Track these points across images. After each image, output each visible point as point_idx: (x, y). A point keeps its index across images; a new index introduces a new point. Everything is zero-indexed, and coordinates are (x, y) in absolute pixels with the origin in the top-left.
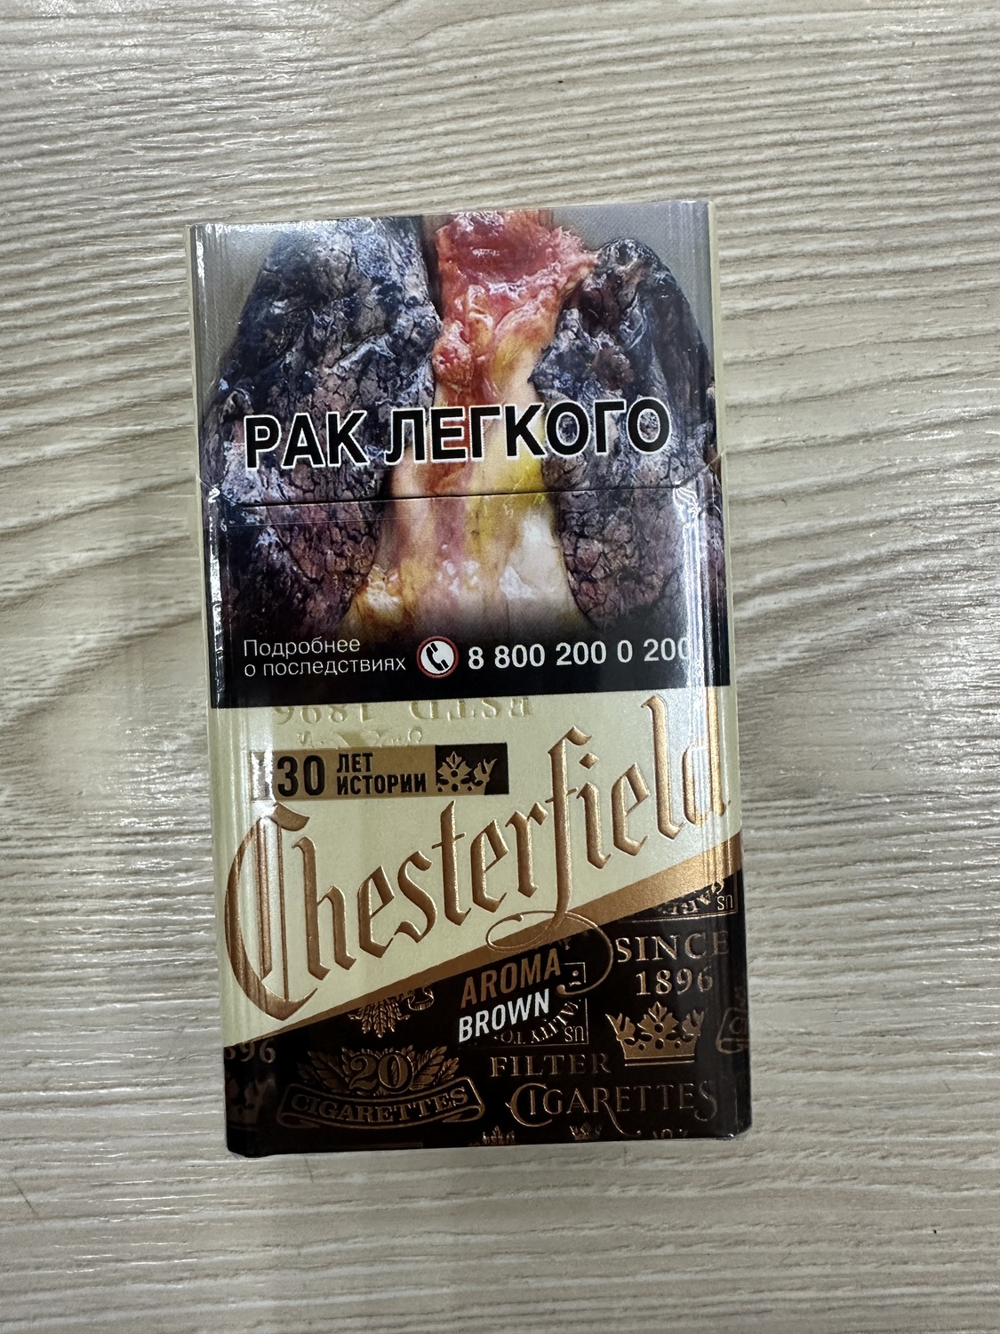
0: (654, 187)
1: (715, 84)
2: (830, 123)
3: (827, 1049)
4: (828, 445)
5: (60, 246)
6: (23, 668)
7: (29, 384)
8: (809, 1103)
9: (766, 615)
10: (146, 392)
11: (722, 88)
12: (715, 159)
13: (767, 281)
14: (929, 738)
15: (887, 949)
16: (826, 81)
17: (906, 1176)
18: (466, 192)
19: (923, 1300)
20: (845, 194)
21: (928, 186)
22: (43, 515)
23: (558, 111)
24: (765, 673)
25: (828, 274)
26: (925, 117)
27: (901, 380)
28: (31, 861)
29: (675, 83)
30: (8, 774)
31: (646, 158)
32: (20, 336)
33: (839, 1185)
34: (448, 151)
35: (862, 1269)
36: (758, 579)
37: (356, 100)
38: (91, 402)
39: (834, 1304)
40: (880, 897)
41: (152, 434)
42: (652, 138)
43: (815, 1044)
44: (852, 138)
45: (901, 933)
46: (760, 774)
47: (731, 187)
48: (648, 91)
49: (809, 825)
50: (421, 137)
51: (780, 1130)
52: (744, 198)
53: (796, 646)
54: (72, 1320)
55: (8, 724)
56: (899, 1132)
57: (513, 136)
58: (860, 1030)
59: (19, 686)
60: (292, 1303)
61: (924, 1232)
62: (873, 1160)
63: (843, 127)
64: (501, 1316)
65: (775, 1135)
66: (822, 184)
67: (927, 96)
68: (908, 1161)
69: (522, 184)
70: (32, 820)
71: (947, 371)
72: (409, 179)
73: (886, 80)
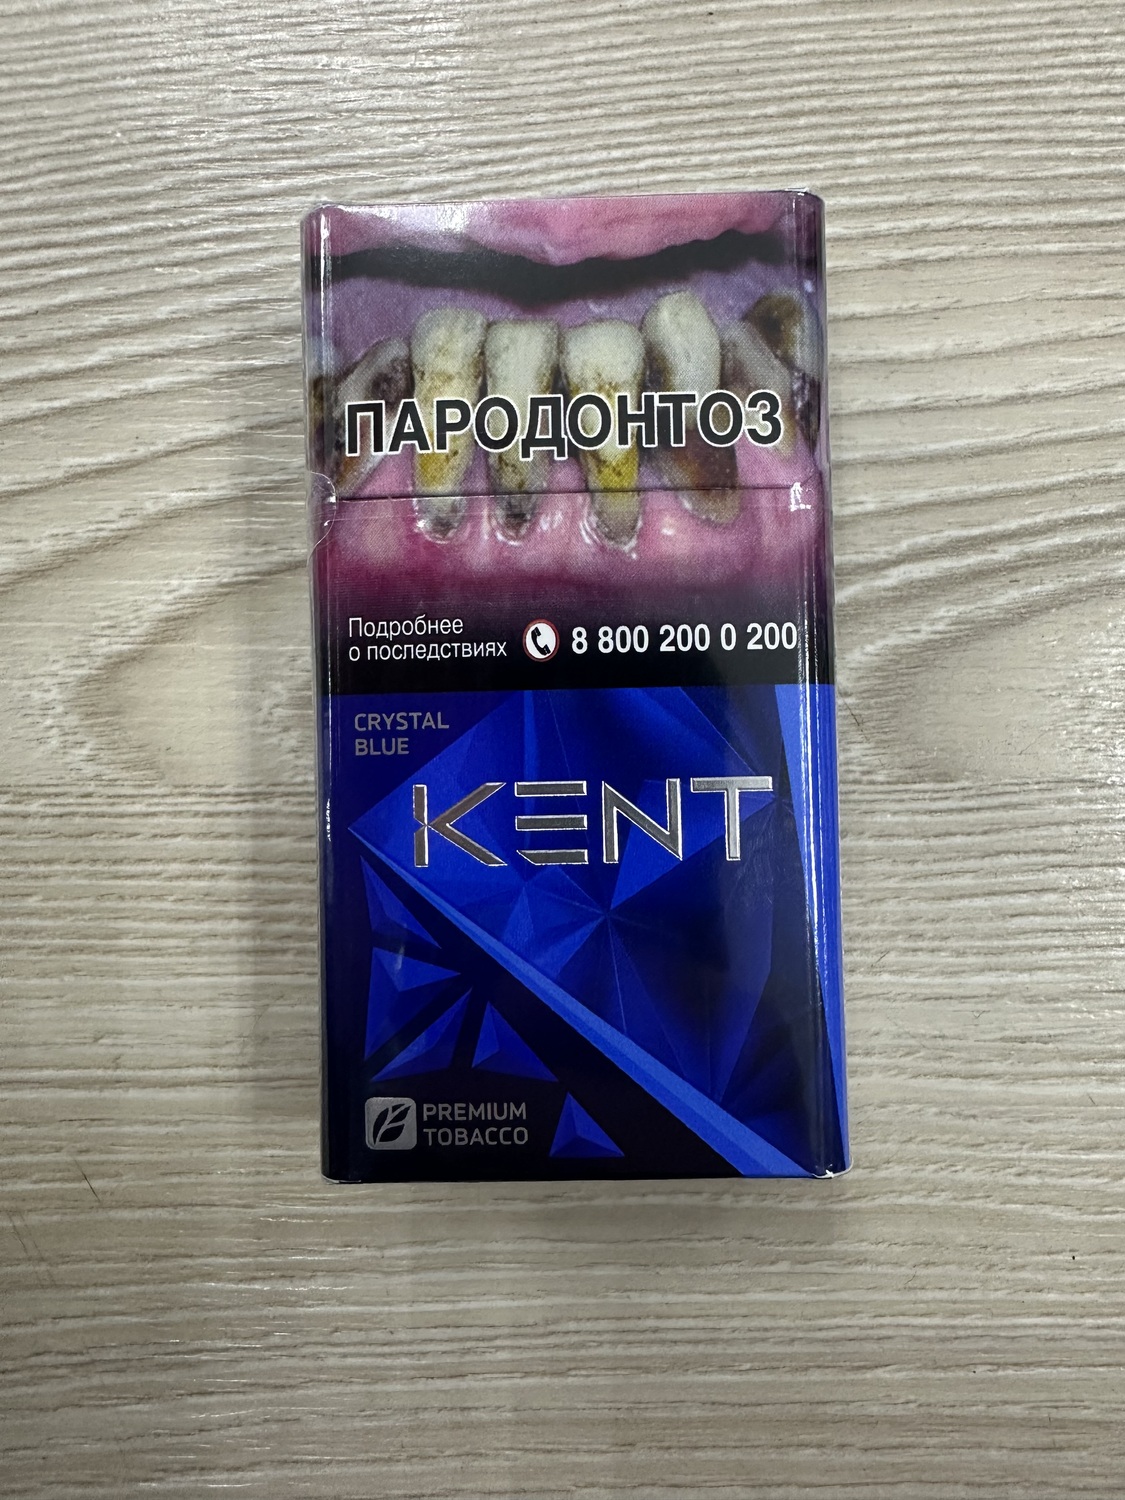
0: (807, 128)
1: (875, 21)
2: (996, 66)
3: (964, 1055)
4: (982, 405)
5: (173, 169)
6: (113, 613)
7: (133, 312)
8: (941, 1113)
9: (911, 584)
10: (258, 325)
11: (882, 26)
12: (873, 100)
13: (923, 230)
14: (1082, 723)
15: (1031, 949)
16: (992, 22)
17: (1045, 1195)
18: (605, 126)
19: (1058, 1332)
20: (1009, 141)
21: (1099, 136)
22: (142, 451)
23: (706, 45)
24: (908, 646)
25: (989, 225)
26: (1098, 64)
27: (1065, 340)
28: (111, 820)
29: (833, 19)
30: (92, 726)
31: (799, 97)
32: (126, 262)
33: (970, 1203)
34: (589, 83)
35: (993, 1296)
36: (904, 546)
37: (493, 26)
38: (198, 333)
39: (961, 1333)
40: (1025, 892)
41: (262, 369)
42: (806, 76)
43: (952, 1049)
44: (1020, 83)
45: (1047, 931)
46: (899, 754)
47: (888, 129)
48: (805, 26)
49: (950, 811)
50: (561, 67)
51: (910, 1140)
52: (901, 142)
53: (943, 618)
54: (135, 1320)
55: (94, 672)
56: (1038, 1147)
57: (658, 69)
58: (999, 1035)
59: (107, 632)
60: (374, 1309)
61: (1060, 1257)
62: (1008, 1177)
63: (1011, 71)
64: (599, 1333)
65: (904, 1146)
66: (985, 130)
67: (1100, 41)
68: (1047, 1180)
69: (666, 120)
70: (115, 776)
71: (1114, 331)
72: (546, 110)
73: (1056, 23)
